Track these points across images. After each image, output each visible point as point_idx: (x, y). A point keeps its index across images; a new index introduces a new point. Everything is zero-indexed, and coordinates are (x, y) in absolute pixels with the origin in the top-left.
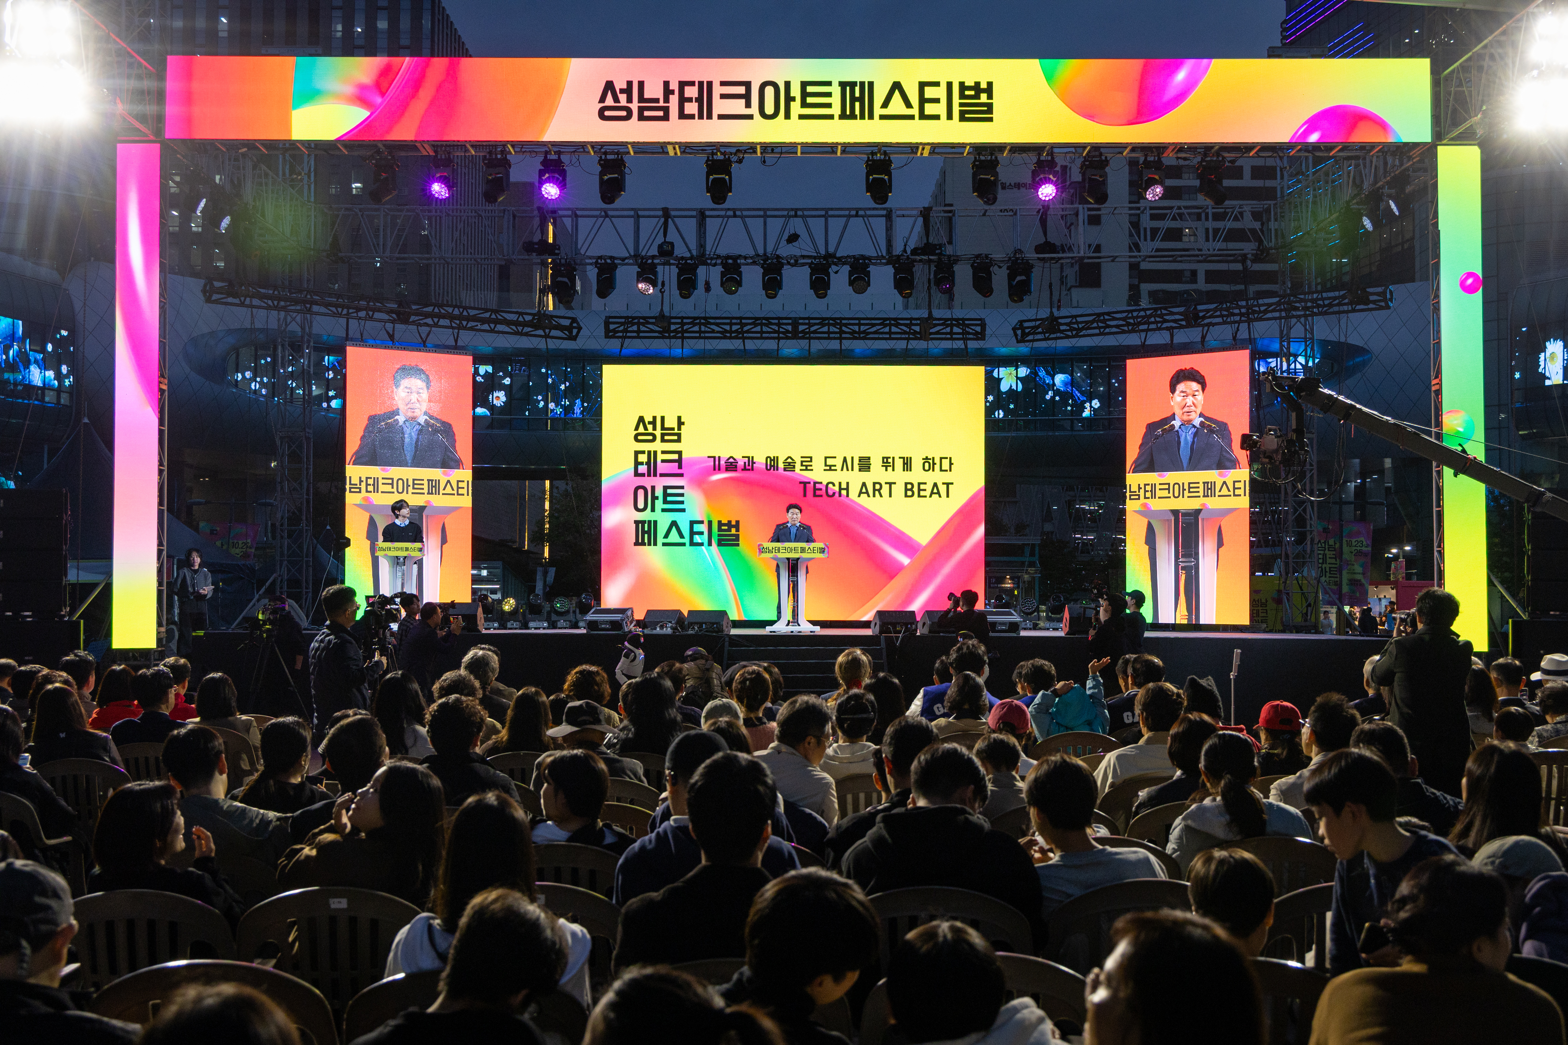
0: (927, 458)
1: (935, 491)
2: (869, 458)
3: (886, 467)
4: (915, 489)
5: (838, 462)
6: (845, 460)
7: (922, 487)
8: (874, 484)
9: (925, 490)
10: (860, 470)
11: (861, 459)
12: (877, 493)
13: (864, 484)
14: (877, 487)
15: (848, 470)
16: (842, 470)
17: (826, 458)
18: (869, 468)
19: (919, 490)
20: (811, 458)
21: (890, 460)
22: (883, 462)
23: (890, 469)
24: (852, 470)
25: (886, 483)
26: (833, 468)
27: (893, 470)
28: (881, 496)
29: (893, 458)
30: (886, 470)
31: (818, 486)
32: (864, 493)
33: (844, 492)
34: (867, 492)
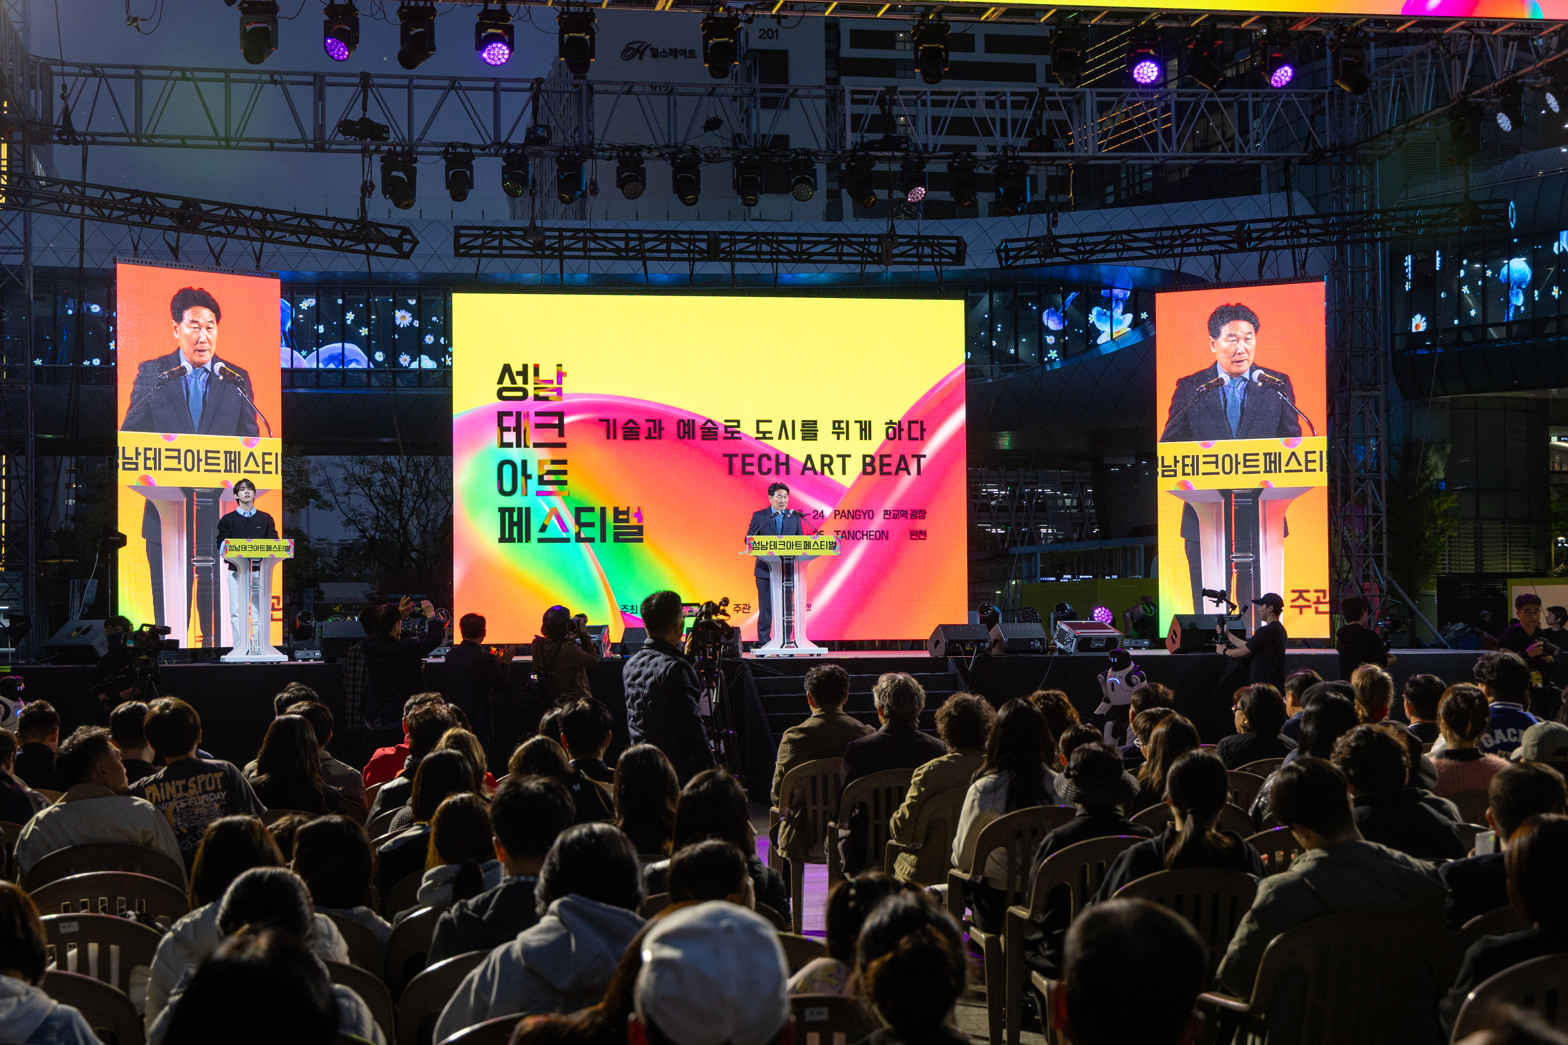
0: (891, 422)
1: (903, 466)
2: (815, 422)
3: (838, 434)
4: (877, 464)
5: (775, 428)
6: (783, 424)
7: (886, 460)
8: (823, 457)
9: (889, 465)
10: (804, 439)
11: (805, 423)
12: (826, 469)
13: (809, 457)
14: (827, 460)
15: (787, 438)
16: (780, 438)
17: (758, 422)
18: (816, 435)
19: (882, 465)
20: (738, 421)
21: (843, 425)
22: (834, 428)
23: (843, 437)
24: (794, 438)
25: (838, 456)
26: (767, 435)
27: (847, 438)
28: (832, 473)
29: (847, 422)
30: (838, 438)
31: (748, 460)
32: (809, 469)
33: (783, 468)
34: (813, 468)
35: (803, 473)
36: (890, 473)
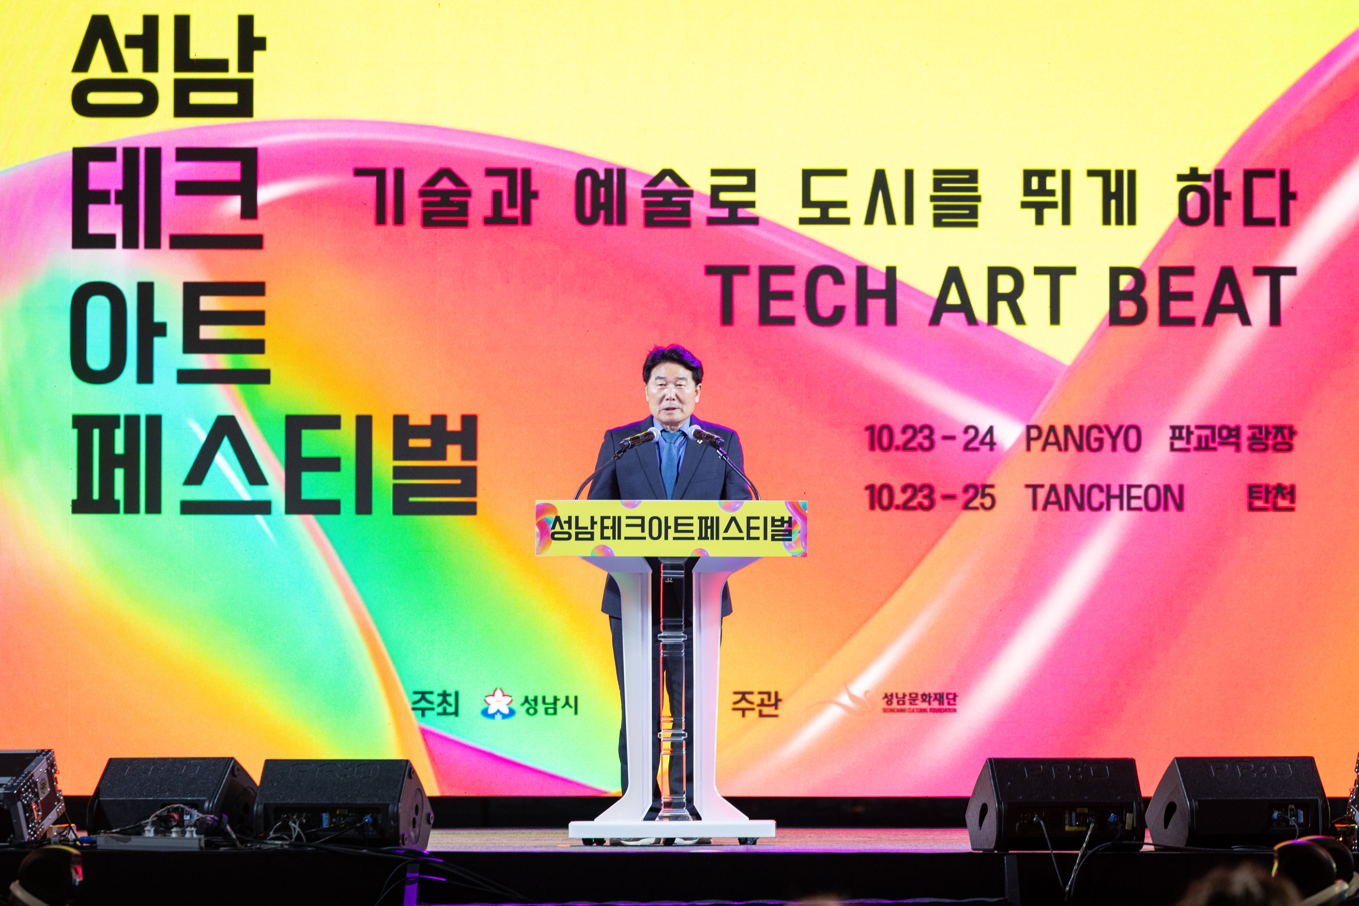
0: (1194, 174)
1: (1227, 299)
2: (973, 175)
3: (1039, 208)
4: (1151, 294)
5: (855, 191)
6: (880, 180)
7: (1177, 283)
8: (994, 273)
9: (1187, 296)
10: (938, 221)
11: (943, 178)
12: (1003, 307)
13: (954, 276)
14: (1005, 284)
15: (891, 219)
16: (870, 219)
17: (807, 175)
18: (973, 212)
19: (1166, 296)
20: (749, 173)
21: (1054, 183)
22: (1028, 191)
23: (1053, 216)
24: (909, 219)
25: (1039, 271)
26: (834, 213)
27: (1066, 220)
28: (1019, 319)
29: (1066, 175)
30: (1039, 220)
31: (777, 283)
32: (953, 309)
33: (877, 307)
34: (965, 307)
35: (935, 320)
36: (1189, 321)
